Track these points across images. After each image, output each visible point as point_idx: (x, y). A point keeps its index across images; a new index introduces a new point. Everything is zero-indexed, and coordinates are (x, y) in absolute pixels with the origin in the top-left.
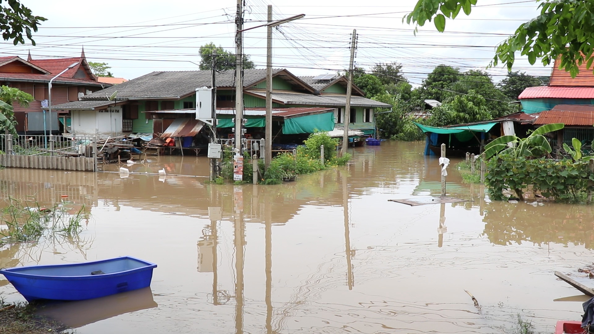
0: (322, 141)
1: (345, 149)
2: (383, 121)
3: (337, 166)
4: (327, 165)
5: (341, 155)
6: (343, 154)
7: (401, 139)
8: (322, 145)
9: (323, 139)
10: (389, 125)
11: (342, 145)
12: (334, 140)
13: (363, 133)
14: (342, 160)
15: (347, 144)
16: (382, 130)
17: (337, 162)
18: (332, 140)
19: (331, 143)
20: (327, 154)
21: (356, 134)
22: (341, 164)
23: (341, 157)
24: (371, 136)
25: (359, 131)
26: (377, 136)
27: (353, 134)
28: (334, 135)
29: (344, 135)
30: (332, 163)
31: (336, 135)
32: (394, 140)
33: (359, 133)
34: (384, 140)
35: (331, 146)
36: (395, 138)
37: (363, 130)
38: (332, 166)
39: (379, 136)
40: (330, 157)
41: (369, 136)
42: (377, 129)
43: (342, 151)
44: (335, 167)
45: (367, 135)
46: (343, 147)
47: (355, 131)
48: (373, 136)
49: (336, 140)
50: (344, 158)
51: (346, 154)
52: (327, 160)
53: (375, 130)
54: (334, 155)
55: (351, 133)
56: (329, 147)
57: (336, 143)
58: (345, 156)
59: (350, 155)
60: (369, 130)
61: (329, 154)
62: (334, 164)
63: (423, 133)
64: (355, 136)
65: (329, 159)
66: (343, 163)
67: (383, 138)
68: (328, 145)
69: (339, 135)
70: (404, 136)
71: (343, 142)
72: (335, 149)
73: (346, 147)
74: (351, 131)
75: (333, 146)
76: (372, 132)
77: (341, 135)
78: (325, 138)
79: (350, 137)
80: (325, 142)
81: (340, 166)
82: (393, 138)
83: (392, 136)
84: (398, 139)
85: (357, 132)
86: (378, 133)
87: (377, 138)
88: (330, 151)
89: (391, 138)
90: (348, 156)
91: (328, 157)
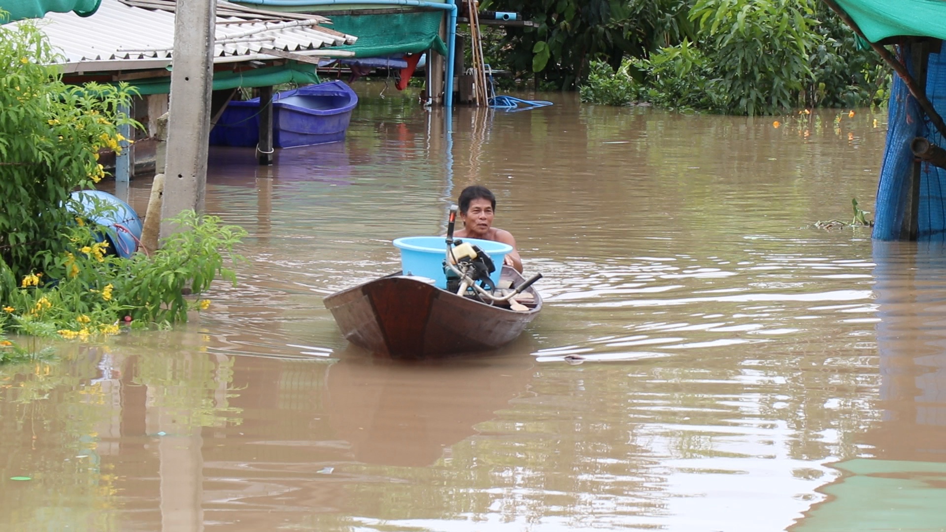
1: (188, 180)
3: (114, 328)
4: (24, 320)
5: (154, 232)
6: (168, 222)
7: (675, 96)
11: (158, 139)
12: (88, 102)
13: (344, 37)
14: (154, 273)
15: (205, 133)
16: (512, 15)
17: (115, 293)
18: (75, 97)
19: (61, 128)
20: (27, 219)
21: (289, 49)
22: (145, 310)
23: (153, 247)
24: (422, 67)
25: (313, 26)
26: (472, 67)
27: (261, 44)
28: (98, 58)
29: (179, 56)
30: (71, 304)
31: (111, 59)
32: (613, 100)
33: (311, 44)
34: (532, 105)
35: (63, 147)
36: (628, 90)
37: (354, 13)
38: (63, 327)
39: (485, 72)
40: (52, 252)
41: (404, 64)
42: (468, 7)
43: (160, 197)
44: (90, 333)
45: (383, 62)
46: (166, 161)
47: (282, 22)
48: (436, 65)
49: (109, 100)
50: (171, 255)
51: (195, 224)
52: (24, 277)
53: (455, 13)
54: (81, 230)
55: (244, 39)
56: (43, 157)
57: (108, 129)
58: (186, 243)
59: (225, 234)
60: (401, 15)
61: (40, 221)
62: (87, 309)
63: (864, 42)
64: (280, 64)
65: (38, 262)
66: (164, 300)
67: (521, 89)
68: (35, 143)
69: (140, 53)
70: (705, 73)
71: (172, 115)
72: (100, 177)
73: (197, 157)
74: (243, 25)
75: (72, 152)
76: (431, 38)
77: (152, 54)
78: (4, 79)
79: (238, 76)
80: (7, 114)
81: (141, 326)
82: (611, 83)
83: (600, 71)
84: (652, 92)
85: (293, 31)
86: (477, 38)
87: (474, 82)
88: (49, 199)
89: (592, 89)
90: (207, 242)
91: (35, 246)
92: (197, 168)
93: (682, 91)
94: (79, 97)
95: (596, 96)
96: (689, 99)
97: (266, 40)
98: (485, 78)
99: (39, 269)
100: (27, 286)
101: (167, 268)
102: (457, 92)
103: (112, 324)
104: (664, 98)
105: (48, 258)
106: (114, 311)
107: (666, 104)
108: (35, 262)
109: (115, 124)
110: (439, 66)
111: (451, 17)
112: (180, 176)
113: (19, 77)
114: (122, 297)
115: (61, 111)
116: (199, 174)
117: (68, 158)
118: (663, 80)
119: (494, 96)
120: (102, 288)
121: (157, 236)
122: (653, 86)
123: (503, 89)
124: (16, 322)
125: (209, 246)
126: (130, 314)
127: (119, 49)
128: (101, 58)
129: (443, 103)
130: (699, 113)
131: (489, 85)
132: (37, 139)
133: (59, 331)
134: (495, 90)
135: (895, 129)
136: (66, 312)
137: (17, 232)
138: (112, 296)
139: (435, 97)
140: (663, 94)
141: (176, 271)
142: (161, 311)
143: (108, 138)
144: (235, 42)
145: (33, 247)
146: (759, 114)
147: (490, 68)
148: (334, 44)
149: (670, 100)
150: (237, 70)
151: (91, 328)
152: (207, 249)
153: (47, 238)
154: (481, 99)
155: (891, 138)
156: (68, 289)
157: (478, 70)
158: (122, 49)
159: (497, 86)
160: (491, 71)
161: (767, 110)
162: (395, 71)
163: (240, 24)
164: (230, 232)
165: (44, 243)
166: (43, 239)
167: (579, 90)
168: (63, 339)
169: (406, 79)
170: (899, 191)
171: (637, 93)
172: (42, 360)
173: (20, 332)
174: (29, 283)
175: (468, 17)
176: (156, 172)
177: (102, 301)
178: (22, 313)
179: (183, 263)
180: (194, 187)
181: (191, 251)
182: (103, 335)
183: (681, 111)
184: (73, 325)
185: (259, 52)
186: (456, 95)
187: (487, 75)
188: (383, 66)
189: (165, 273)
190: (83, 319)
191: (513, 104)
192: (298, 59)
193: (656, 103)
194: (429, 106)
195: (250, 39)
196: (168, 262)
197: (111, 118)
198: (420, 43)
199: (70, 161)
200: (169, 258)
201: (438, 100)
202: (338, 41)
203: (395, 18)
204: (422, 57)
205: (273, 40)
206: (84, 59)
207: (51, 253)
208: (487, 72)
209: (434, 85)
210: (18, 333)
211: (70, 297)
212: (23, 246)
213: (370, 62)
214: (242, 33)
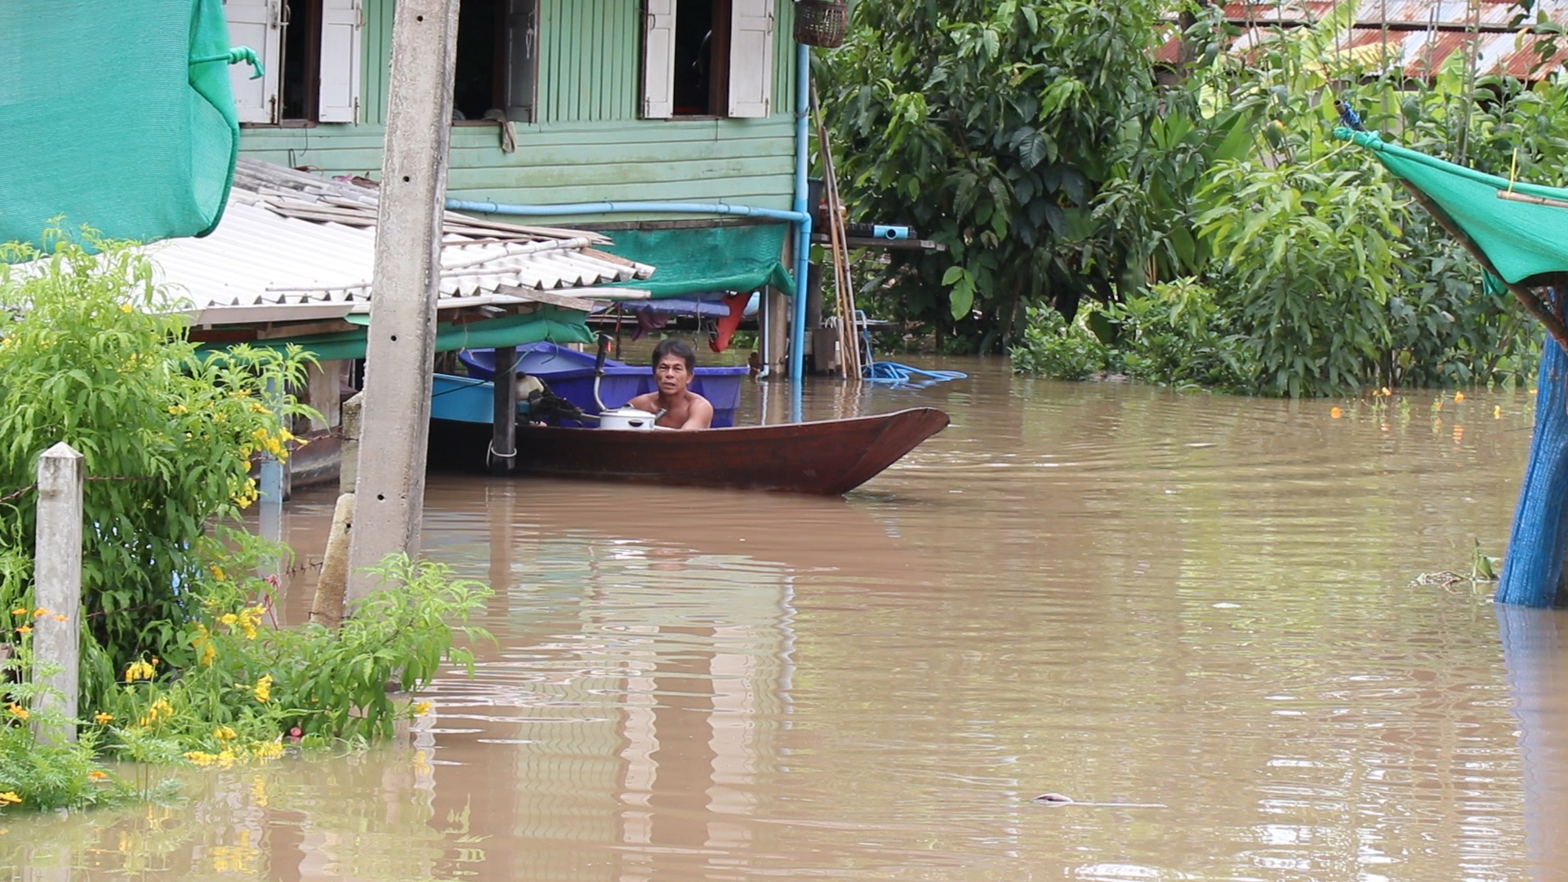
0: (58, 384)
1: (395, 504)
2: (912, 107)
3: (275, 747)
4: (128, 736)
5: (336, 589)
6: (358, 576)
7: (1168, 367)
8: (63, 450)
9: (72, 354)
10: (1007, 159)
11: (340, 437)
12: (233, 377)
13: (634, 267)
14: (339, 657)
15: (422, 426)
16: (902, 231)
17: (276, 689)
18: (215, 369)
19: (191, 419)
20: (132, 568)
21: (544, 286)
22: (324, 719)
23: (335, 614)
24: (754, 315)
25: (582, 249)
26: (835, 315)
27: (499, 278)
28: (236, 302)
29: (381, 300)
30: (203, 708)
31: (256, 303)
32: (1065, 371)
33: (580, 279)
34: (934, 378)
35: (191, 451)
36: (1090, 355)
37: (643, 227)
38: (192, 747)
39: (856, 323)
40: (173, 621)
41: (724, 310)
42: (829, 218)
43: (346, 532)
44: (236, 756)
45: (690, 306)
46: (358, 473)
47: (531, 242)
48: (776, 311)
49: (270, 374)
50: (369, 628)
51: (406, 575)
52: (130, 666)
53: (808, 228)
54: (220, 587)
55: (471, 270)
56: (158, 467)
57: (267, 423)
58: (393, 608)
59: (457, 593)
60: (719, 230)
61: (153, 572)
62: (229, 716)
63: (1496, 281)
64: (529, 310)
65: (149, 640)
66: (355, 702)
67: (913, 350)
68: (146, 444)
69: (303, 294)
70: (1217, 328)
71: (368, 398)
72: (249, 498)
73: (409, 467)
74: (469, 247)
75: (208, 460)
76: (769, 267)
77: (322, 295)
78: (94, 338)
79: (461, 331)
80: (98, 396)
81: (320, 744)
82: (1062, 344)
83: (1044, 323)
84: (1130, 357)
85: (549, 256)
86: (844, 268)
87: (838, 340)
88: (169, 537)
89: (1031, 352)
90: (428, 605)
91: (146, 612)
92: (409, 483)
93: (1180, 356)
94: (221, 369)
95: (1037, 364)
96: (1192, 369)
97: (507, 271)
98: (856, 332)
99: (151, 651)
100: (134, 680)
101: (361, 649)
102: (809, 356)
103: (272, 740)
104: (1149, 367)
105: (166, 633)
106: (274, 719)
107: (1153, 378)
108: (144, 639)
109: (278, 412)
110: (780, 313)
111: (802, 234)
112: (381, 497)
113: (119, 335)
114: (287, 698)
115: (188, 392)
116: (411, 494)
117: (201, 468)
118: (1148, 338)
119: (870, 363)
120: (254, 681)
121: (342, 596)
122: (1131, 348)
123: (883, 351)
124: (115, 739)
125: (430, 613)
126: (299, 723)
127: (269, 287)
128: (240, 302)
129: (787, 374)
130: (1209, 392)
131: (862, 343)
132: (147, 435)
133: (186, 754)
134: (873, 353)
135: (1548, 425)
136: (197, 722)
137: (116, 589)
138: (270, 695)
139: (775, 364)
140: (1149, 362)
141: (377, 655)
142: (350, 720)
143: (265, 435)
144: (456, 276)
145: (141, 614)
146: (1307, 395)
147: (864, 317)
148: (617, 279)
149: (1160, 370)
150: (459, 321)
151: (238, 749)
152: (427, 617)
153: (165, 600)
154: (850, 369)
155: (1541, 439)
156: (201, 684)
157: (845, 320)
158: (275, 287)
159: (874, 346)
160: (865, 322)
161: (1321, 390)
162: (710, 321)
163: (463, 245)
164: (466, 590)
165: (160, 607)
166: (158, 602)
167: (1010, 353)
168: (194, 767)
169: (726, 333)
170: (1556, 527)
171: (1105, 360)
172: (158, 802)
173: (122, 757)
174: (137, 676)
175: (829, 233)
176: (341, 490)
177: (254, 702)
178: (124, 724)
179: (388, 640)
180: (403, 515)
181: (401, 621)
182: (258, 759)
183: (1179, 389)
184: (208, 744)
185: (496, 291)
186: (809, 361)
187: (860, 328)
188: (690, 313)
189: (358, 658)
190: (224, 734)
191: (901, 376)
192: (560, 304)
193: (1137, 375)
194: (765, 378)
195: (481, 270)
196: (364, 640)
197: (272, 404)
198: (750, 275)
199: (205, 473)
200: (364, 633)
201: (779, 369)
202: (623, 273)
203: (710, 234)
204: (752, 299)
205: (518, 272)
206: (212, 303)
207: (171, 625)
208: (859, 323)
209: (772, 345)
210: (119, 757)
211: (203, 696)
212: (125, 613)
213: (669, 306)
214: (467, 261)
